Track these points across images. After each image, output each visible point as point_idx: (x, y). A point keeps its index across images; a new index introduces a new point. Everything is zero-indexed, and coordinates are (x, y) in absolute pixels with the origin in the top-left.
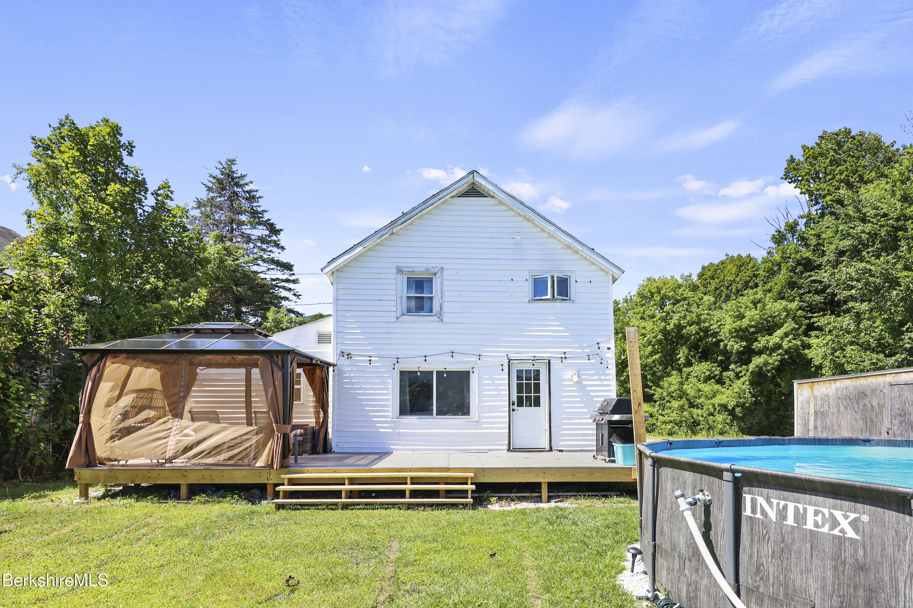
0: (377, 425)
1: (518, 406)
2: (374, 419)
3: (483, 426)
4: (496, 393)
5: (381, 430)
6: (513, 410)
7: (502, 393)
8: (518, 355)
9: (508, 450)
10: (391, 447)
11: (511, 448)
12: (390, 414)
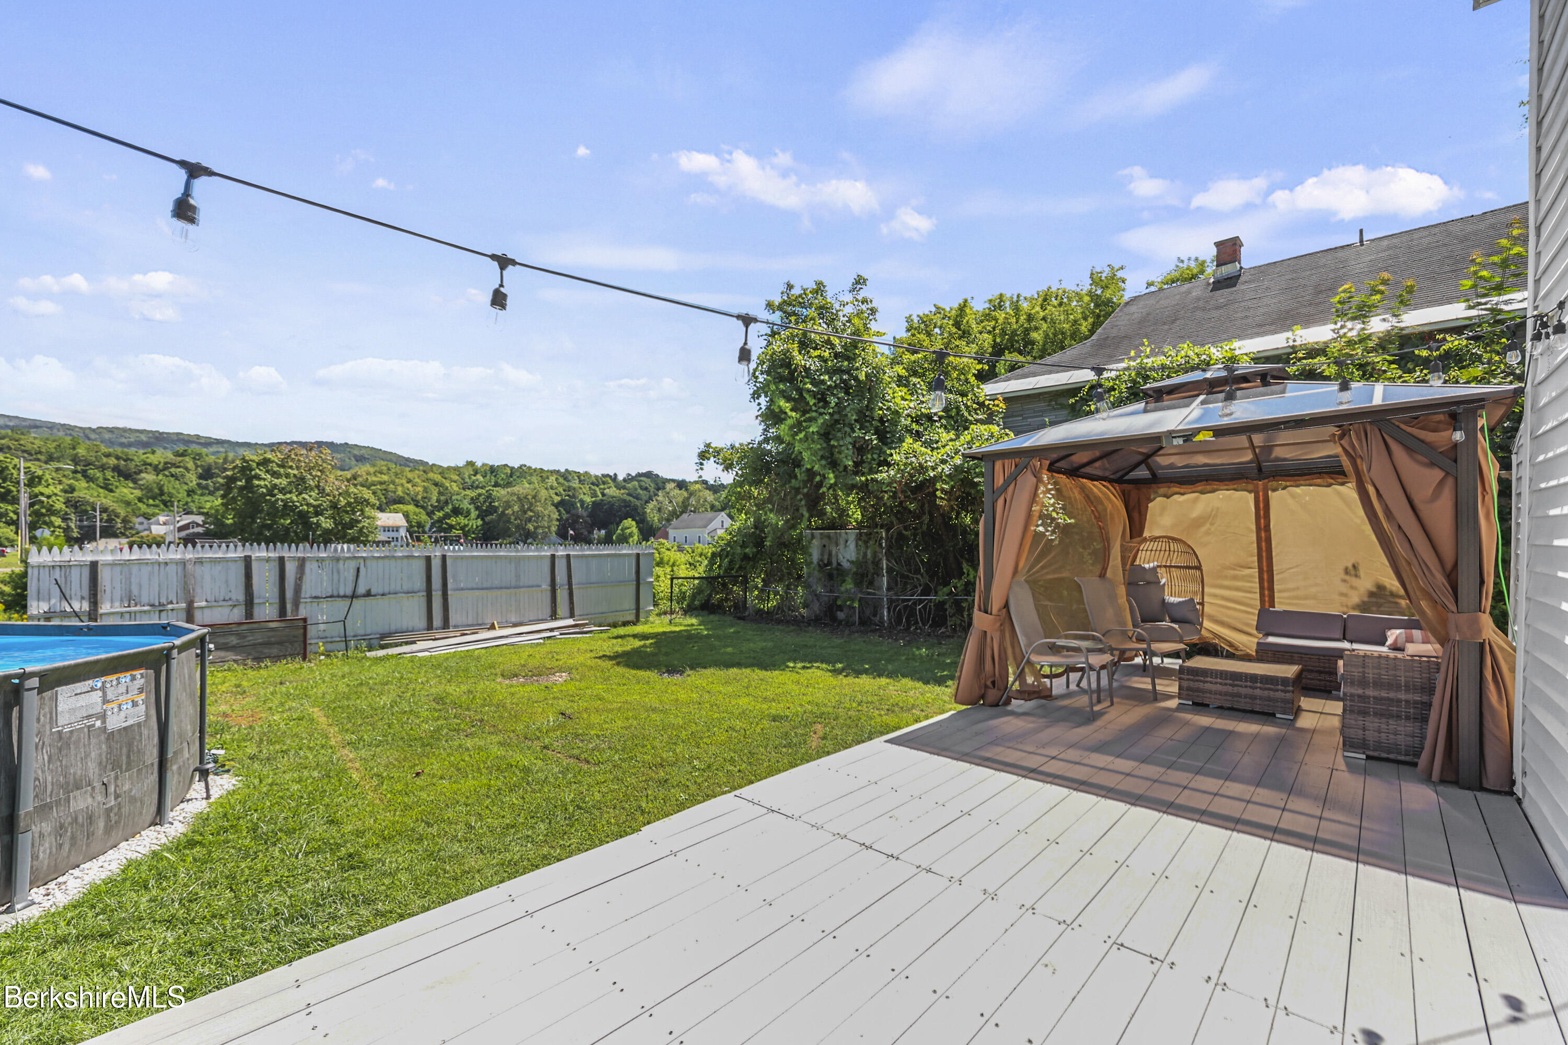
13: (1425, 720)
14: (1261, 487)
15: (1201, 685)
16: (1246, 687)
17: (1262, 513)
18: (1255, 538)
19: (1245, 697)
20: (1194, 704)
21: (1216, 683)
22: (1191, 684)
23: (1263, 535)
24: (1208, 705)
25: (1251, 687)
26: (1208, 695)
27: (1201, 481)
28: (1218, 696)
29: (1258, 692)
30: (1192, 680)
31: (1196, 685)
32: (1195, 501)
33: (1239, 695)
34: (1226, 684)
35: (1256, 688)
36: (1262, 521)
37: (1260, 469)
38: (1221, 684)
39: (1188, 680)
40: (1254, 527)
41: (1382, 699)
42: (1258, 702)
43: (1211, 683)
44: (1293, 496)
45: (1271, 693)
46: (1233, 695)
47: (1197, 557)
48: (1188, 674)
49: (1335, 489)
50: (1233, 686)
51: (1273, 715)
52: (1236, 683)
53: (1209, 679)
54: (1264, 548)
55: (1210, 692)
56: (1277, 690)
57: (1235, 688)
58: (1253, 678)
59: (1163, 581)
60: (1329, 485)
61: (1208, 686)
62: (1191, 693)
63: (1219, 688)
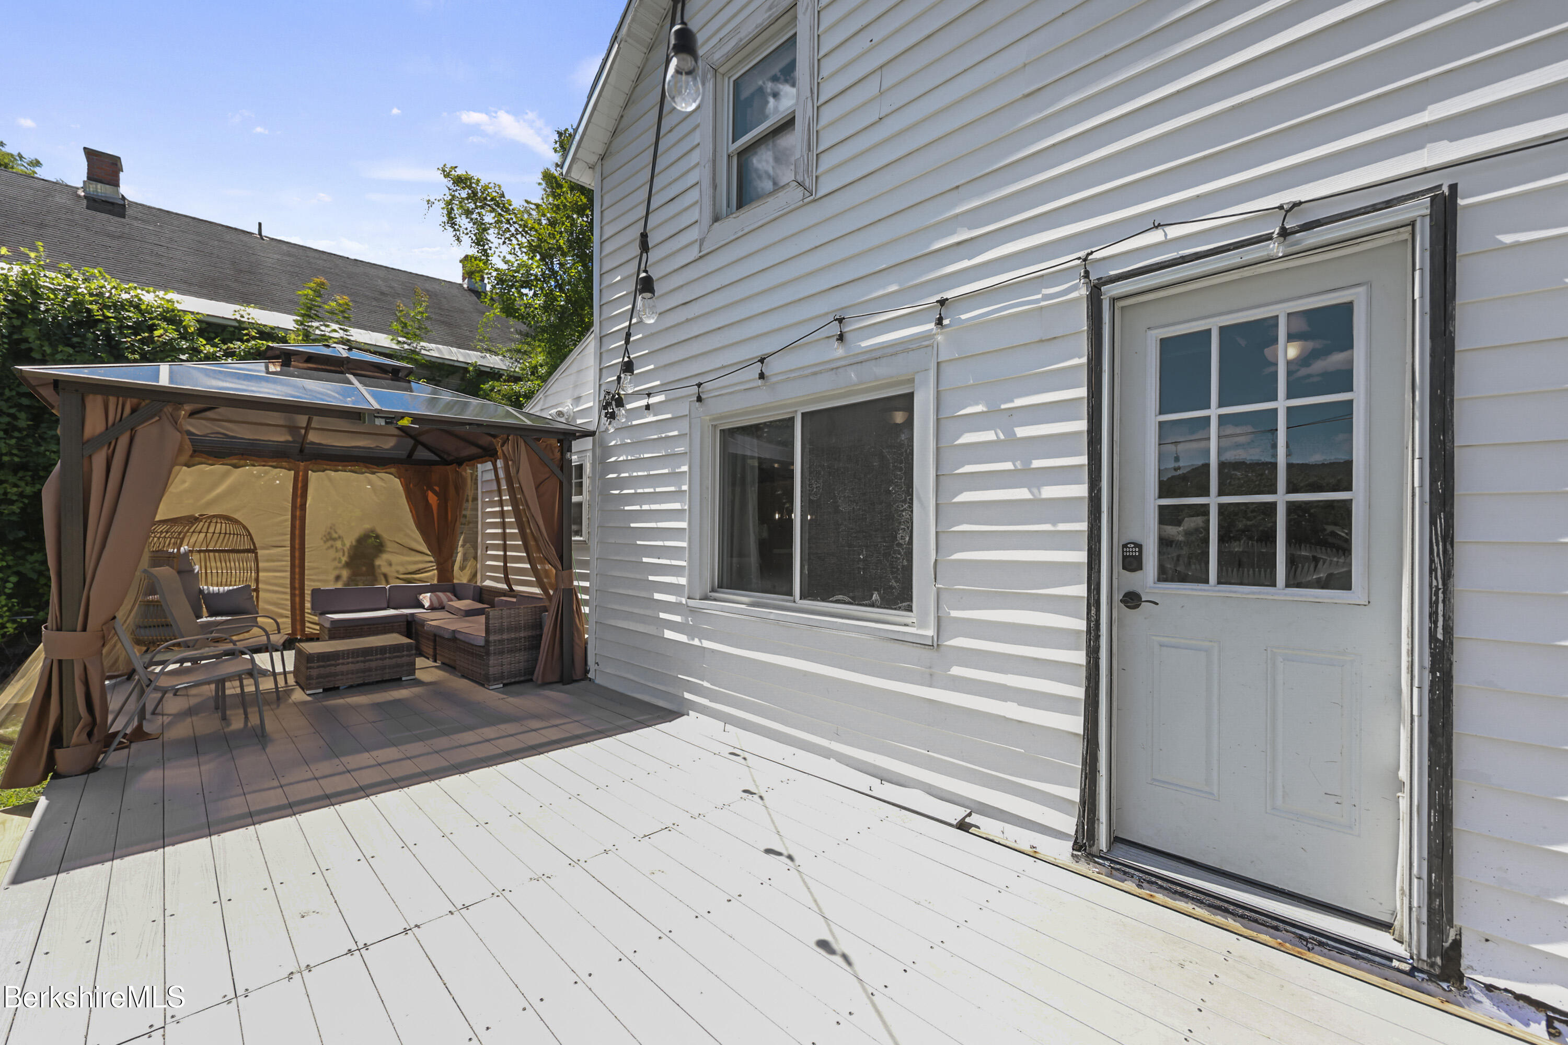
0: (662, 615)
1: (1164, 575)
2: (657, 596)
3: (956, 671)
4: (1023, 494)
5: (669, 634)
6: (1132, 600)
7: (1050, 492)
8: (1156, 237)
9: (1077, 846)
10: (687, 695)
11: (1103, 842)
12: (683, 581)
13: (537, 647)
14: (302, 468)
15: (333, 669)
16: (376, 660)
17: (299, 492)
18: (289, 517)
19: (376, 670)
20: (325, 690)
21: (348, 663)
22: (322, 671)
23: (298, 513)
24: (338, 688)
25: (381, 659)
26: (340, 677)
27: (236, 454)
28: (350, 676)
29: (387, 662)
30: (323, 666)
31: (328, 670)
32: (226, 475)
33: (370, 670)
34: (358, 662)
35: (386, 658)
36: (299, 500)
37: (301, 451)
38: (352, 663)
39: (318, 667)
40: (289, 505)
41: (512, 639)
42: (387, 671)
43: (343, 664)
44: (330, 479)
45: (399, 660)
46: (364, 671)
47: (252, 539)
48: (318, 661)
49: (366, 477)
50: (364, 662)
51: (400, 679)
52: (367, 658)
53: (341, 661)
54: (297, 527)
55: (342, 673)
56: (403, 656)
57: (367, 664)
58: (382, 650)
59: (197, 568)
60: (363, 473)
61: (339, 668)
62: (322, 680)
63: (351, 667)
